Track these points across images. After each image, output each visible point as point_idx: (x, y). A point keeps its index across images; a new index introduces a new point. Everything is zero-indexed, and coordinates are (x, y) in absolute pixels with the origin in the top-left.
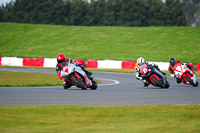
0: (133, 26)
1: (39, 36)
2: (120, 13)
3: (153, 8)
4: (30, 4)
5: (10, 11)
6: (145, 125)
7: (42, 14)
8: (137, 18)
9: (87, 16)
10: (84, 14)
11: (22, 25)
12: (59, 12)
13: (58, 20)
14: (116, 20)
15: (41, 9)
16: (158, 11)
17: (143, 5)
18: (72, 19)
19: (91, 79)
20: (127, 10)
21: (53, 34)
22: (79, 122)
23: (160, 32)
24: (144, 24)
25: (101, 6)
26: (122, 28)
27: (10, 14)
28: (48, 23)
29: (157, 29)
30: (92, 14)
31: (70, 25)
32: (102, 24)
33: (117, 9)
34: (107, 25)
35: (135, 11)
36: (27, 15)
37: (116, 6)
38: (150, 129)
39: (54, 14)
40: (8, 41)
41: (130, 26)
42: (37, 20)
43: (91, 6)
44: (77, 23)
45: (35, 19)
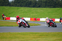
0: (51, 8)
1: (22, 11)
2: (47, 4)
3: (57, 2)
4: (19, 1)
5: (13, 3)
6: (55, 38)
7: (22, 4)
8: (52, 5)
9: (37, 5)
10: (36, 4)
11: (17, 7)
12: (28, 3)
13: (28, 6)
14: (46, 6)
15: (22, 2)
16: (59, 3)
17: (54, 1)
18: (32, 5)
19: (28, 24)
20: (49, 3)
21: (26, 10)
22: (34, 37)
23: (59, 10)
24: (54, 7)
25: (41, 1)
26: (48, 8)
27: (13, 4)
28: (24, 7)
29: (59, 8)
30: (38, 4)
31: (32, 7)
32: (41, 7)
33: (46, 2)
34: (43, 7)
35: (52, 3)
36: (18, 4)
37: (45, 2)
38: (56, 40)
39: (26, 4)
40: (12, 12)
41: (50, 8)
42: (21, 6)
43: (38, 1)
44: (34, 7)
45: (20, 6)
